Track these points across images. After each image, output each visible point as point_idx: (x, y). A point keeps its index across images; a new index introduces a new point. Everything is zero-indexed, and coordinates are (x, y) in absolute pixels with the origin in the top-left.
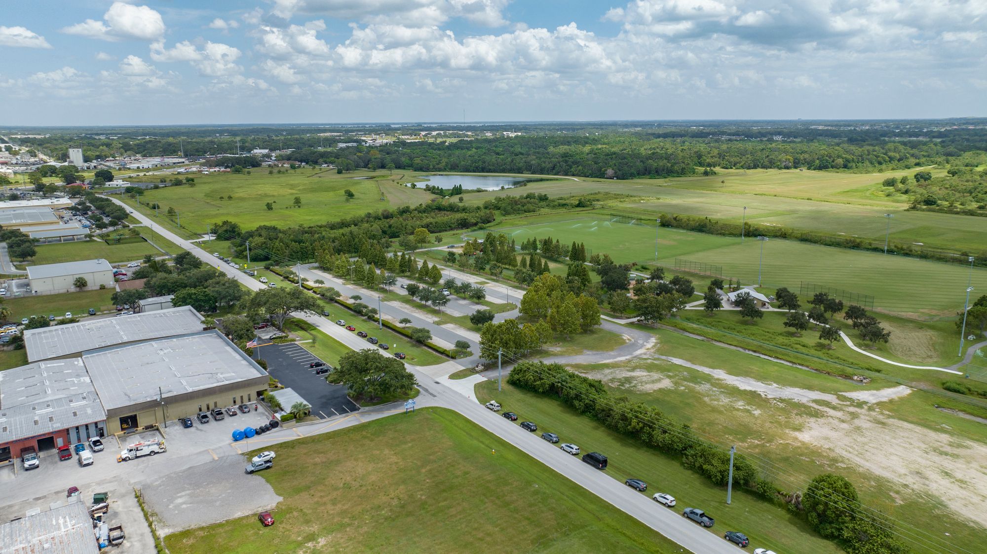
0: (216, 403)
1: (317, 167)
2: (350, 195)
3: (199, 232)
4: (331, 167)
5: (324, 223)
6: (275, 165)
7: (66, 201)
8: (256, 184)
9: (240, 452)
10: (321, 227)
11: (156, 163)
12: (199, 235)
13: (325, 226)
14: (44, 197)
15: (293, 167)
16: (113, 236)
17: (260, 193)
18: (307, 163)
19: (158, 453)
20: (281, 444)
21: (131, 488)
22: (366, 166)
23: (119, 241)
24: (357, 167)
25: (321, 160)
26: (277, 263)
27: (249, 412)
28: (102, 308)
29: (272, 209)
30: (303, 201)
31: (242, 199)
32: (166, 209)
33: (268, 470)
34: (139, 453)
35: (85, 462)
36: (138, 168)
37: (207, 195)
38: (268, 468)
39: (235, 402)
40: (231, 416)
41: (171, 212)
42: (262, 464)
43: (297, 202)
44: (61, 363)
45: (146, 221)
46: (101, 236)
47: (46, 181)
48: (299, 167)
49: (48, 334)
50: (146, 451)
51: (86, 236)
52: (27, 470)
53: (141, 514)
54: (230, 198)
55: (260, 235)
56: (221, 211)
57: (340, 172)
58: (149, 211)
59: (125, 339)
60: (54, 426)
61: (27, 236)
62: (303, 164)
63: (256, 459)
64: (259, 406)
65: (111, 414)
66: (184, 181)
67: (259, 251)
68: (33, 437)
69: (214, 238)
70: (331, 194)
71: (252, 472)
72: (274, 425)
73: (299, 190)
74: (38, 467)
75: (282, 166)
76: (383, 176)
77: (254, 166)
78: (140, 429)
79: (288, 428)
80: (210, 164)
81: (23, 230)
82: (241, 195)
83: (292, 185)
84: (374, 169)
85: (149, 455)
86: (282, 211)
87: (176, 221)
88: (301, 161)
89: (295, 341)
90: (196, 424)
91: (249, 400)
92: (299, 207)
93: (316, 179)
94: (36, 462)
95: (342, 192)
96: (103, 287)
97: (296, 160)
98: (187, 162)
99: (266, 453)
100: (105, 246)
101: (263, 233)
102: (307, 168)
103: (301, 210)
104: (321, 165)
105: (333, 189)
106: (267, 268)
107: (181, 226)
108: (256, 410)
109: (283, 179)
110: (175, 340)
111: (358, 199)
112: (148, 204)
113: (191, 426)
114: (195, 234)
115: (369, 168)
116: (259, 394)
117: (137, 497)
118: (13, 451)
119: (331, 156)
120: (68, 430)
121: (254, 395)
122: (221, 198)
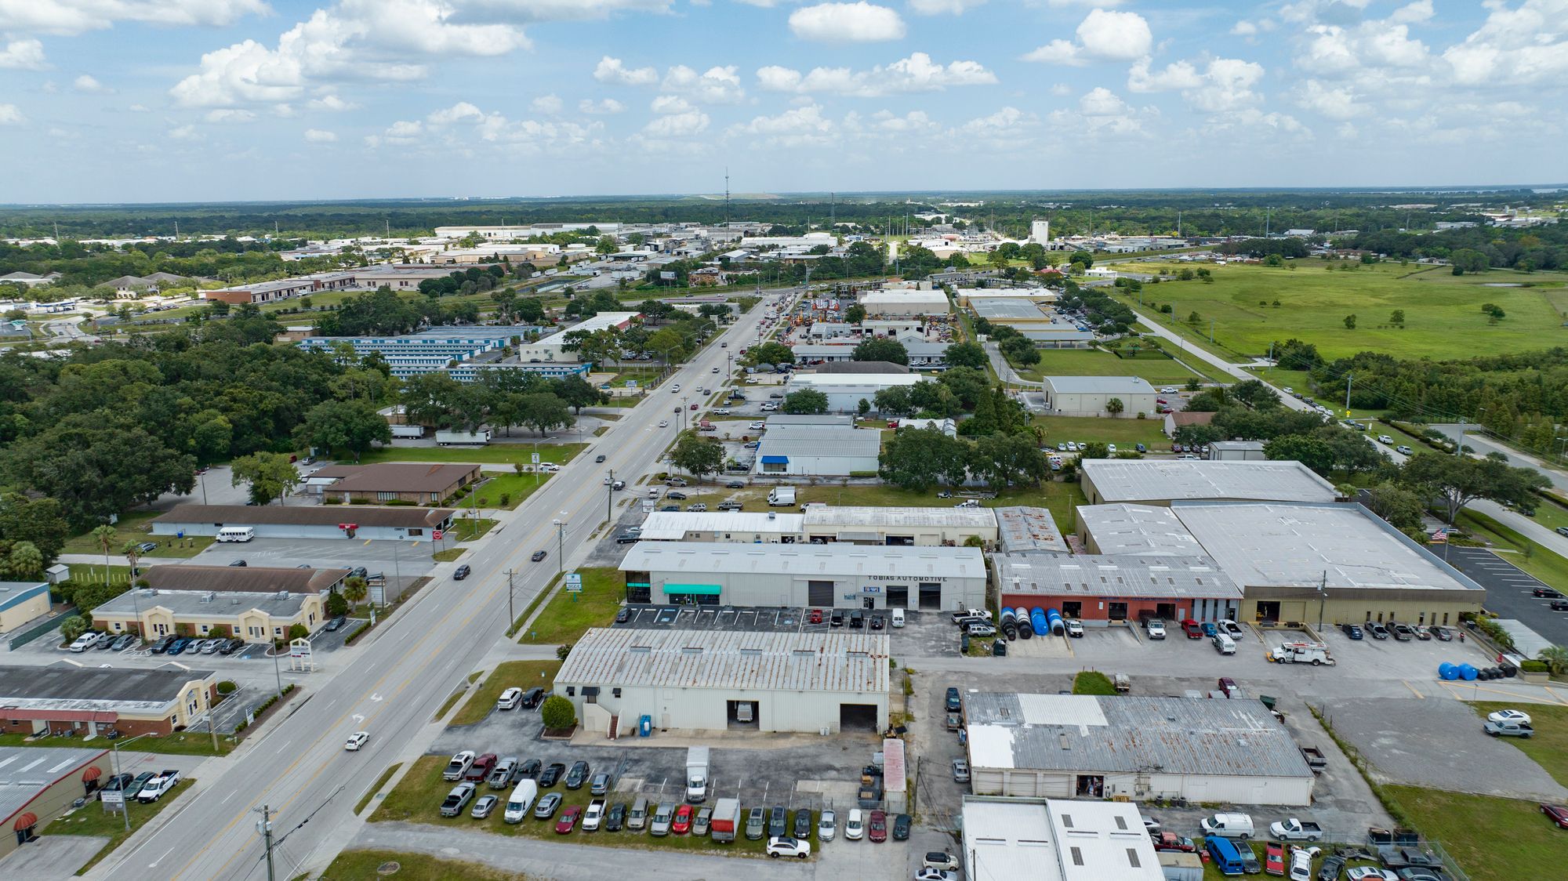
0: (1392, 615)
1: (1410, 262)
2: (1496, 314)
3: (1246, 353)
4: (1437, 263)
5: (1469, 359)
6: (1333, 255)
7: (1044, 293)
8: (1310, 285)
9: (1459, 698)
10: (1463, 363)
11: (1144, 245)
12: (1249, 358)
13: (1470, 364)
14: (1013, 286)
15: (1365, 260)
16: (1125, 346)
17: (1321, 299)
18: (1389, 255)
19: (1324, 664)
20: (1533, 705)
21: (1302, 701)
22: (1512, 263)
23: (1133, 354)
24: (1494, 264)
25: (1418, 250)
26: (1405, 414)
27: (1450, 640)
28: (1153, 445)
29: (1353, 327)
30: (1406, 319)
31: (1296, 308)
32: (1187, 315)
33: (1525, 741)
34: (1298, 658)
35: (1226, 650)
36: (1120, 251)
37: (1235, 297)
38: (1525, 736)
39: (1421, 620)
40: (1420, 639)
41: (1194, 319)
42: (1516, 728)
43: (1398, 318)
44: (1148, 510)
45: (1159, 331)
46: (1108, 345)
47: (1012, 263)
48: (1377, 260)
49: (1111, 469)
50: (1308, 657)
51: (1090, 343)
52: (1152, 638)
53: (1333, 743)
54: (1277, 304)
55: (1365, 368)
56: (1268, 324)
57: (1457, 273)
58: (1159, 316)
59: (1223, 494)
60: (1179, 591)
61: (1022, 335)
62: (1382, 256)
63: (1496, 716)
64: (1466, 637)
65: (1250, 592)
66: (1195, 274)
67: (1365, 394)
68: (1154, 599)
69: (1273, 364)
70: (1453, 309)
71: (1496, 735)
72: (1509, 672)
73: (1389, 299)
74: (1163, 638)
75: (1346, 258)
76: (1552, 284)
77: (1297, 256)
78: (1281, 623)
79: (1533, 684)
80: (1227, 250)
81: (1016, 327)
82: (1291, 301)
83: (1372, 290)
84: (1530, 270)
85: (1311, 663)
86: (1372, 331)
87: (1204, 333)
88: (1379, 251)
89: (1485, 546)
90: (1367, 637)
91: (1445, 622)
92: (1402, 327)
93: (1412, 282)
94: (1161, 631)
95: (1477, 307)
96: (1141, 417)
97: (1369, 248)
98: (1187, 246)
99: (1516, 713)
100: (1115, 358)
101: (1372, 364)
102: (1394, 267)
103: (1405, 333)
104: (1416, 258)
105: (1455, 301)
106: (1384, 421)
107: (1214, 342)
108: (1462, 640)
109: (1352, 277)
110: (1296, 507)
111: (1512, 321)
112: (1153, 305)
113: (1360, 638)
114: (1242, 355)
115: (1519, 268)
116: (1463, 617)
117: (1316, 717)
118: (1132, 610)
119: (1437, 244)
120: (1193, 600)
121: (1454, 617)
122: (1263, 303)
